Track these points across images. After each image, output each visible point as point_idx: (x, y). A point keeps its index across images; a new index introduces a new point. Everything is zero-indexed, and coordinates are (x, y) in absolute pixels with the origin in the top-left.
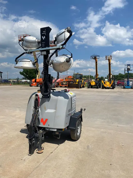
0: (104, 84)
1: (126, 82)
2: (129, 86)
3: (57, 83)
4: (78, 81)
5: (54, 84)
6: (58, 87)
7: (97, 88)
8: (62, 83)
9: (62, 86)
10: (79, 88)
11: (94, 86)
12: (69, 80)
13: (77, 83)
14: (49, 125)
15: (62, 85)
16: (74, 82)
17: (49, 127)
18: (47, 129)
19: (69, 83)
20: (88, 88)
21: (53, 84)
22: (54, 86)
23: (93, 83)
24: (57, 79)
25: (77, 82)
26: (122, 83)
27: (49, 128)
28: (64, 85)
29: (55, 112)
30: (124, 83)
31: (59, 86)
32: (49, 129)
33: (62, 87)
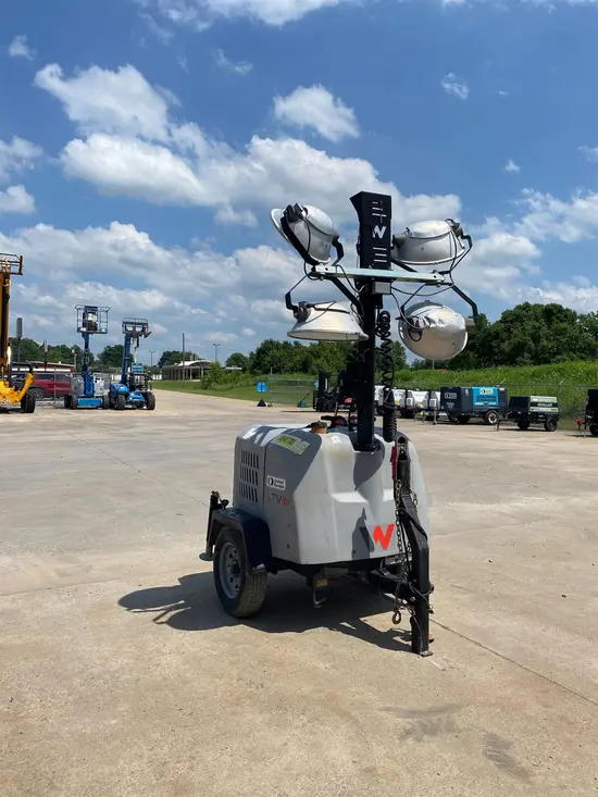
2: (92, 396)
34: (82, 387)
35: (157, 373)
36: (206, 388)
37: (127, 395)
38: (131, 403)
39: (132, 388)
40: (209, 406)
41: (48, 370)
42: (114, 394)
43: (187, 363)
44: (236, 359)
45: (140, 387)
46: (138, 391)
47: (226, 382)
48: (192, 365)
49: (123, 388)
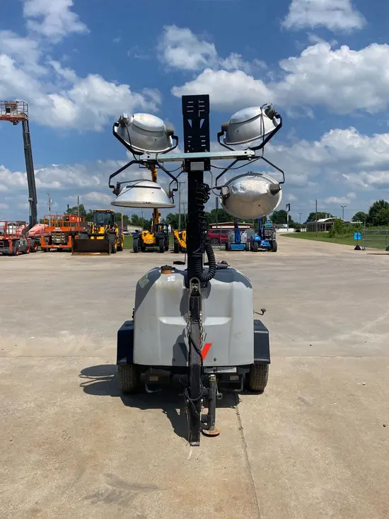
0: (180, 241)
1: (233, 233)
2: (239, 243)
3: (32, 238)
4: (102, 230)
5: (24, 242)
6: (35, 251)
7: (162, 251)
8: (48, 239)
9: (49, 249)
10: (110, 252)
11: (151, 245)
12: (73, 229)
13: (102, 238)
14: (215, 360)
15: (50, 243)
16: (90, 236)
17: (217, 364)
18: (209, 369)
19: (73, 237)
20: (136, 251)
21: (21, 242)
22: (24, 249)
23: (149, 238)
24: (31, 227)
25: (101, 235)
26: (222, 236)
27: (215, 368)
28: (58, 244)
29: (231, 322)
30: (227, 237)
31: (39, 248)
32: (214, 370)
33: (49, 251)
34: (234, 237)
35: (304, 227)
36: (330, 237)
37: (259, 242)
38: (262, 247)
39: (264, 238)
40: (318, 250)
41: (219, 227)
42: (252, 241)
43: (323, 220)
44: (359, 216)
45: (268, 237)
46: (267, 239)
47: (345, 232)
48: (327, 221)
49: (258, 238)
